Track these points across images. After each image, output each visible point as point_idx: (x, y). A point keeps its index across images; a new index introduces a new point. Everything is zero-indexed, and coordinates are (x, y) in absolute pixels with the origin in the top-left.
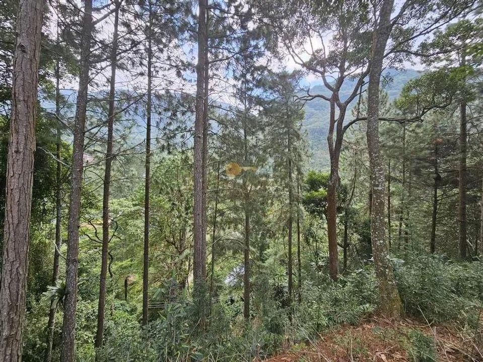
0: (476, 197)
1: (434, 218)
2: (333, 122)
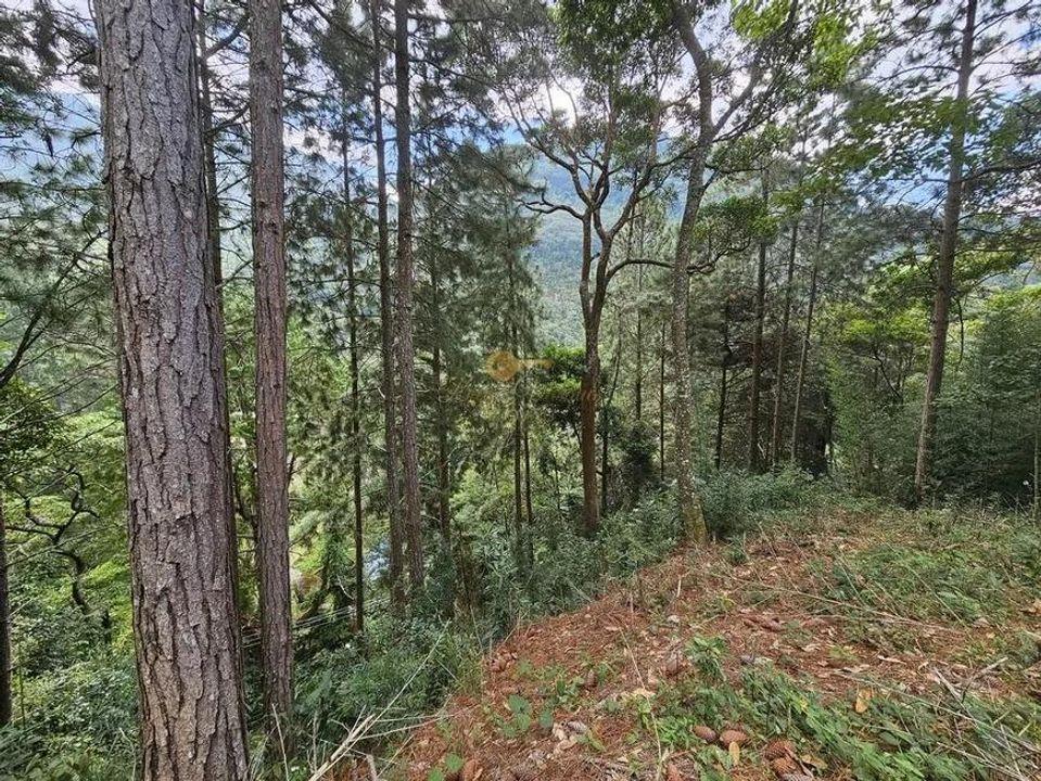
0: (770, 380)
1: (721, 414)
2: (588, 260)
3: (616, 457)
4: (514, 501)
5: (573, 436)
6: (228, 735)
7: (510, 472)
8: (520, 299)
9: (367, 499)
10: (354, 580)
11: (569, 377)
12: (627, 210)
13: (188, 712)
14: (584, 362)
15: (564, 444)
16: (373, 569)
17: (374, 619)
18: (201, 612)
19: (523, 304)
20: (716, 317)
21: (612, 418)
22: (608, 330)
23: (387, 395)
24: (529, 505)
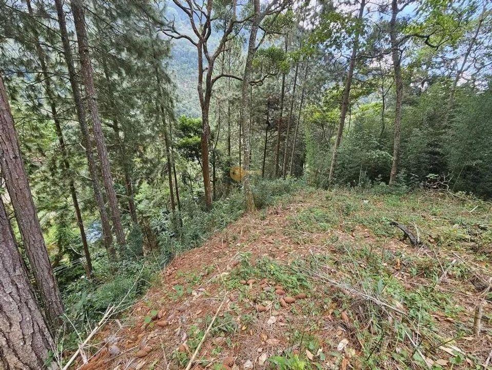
1: (265, 152)
2: (201, 71)
3: (220, 174)
4: (170, 197)
5: (198, 164)
6: (41, 331)
7: (167, 183)
8: (164, 89)
9: (82, 204)
10: (82, 244)
11: (195, 134)
12: (221, 46)
13: (16, 328)
14: (202, 127)
15: (193, 168)
16: (93, 237)
17: (97, 261)
18: (11, 286)
19: (166, 94)
20: (263, 107)
21: (217, 155)
22: (214, 110)
23: (87, 148)
24: (178, 199)
